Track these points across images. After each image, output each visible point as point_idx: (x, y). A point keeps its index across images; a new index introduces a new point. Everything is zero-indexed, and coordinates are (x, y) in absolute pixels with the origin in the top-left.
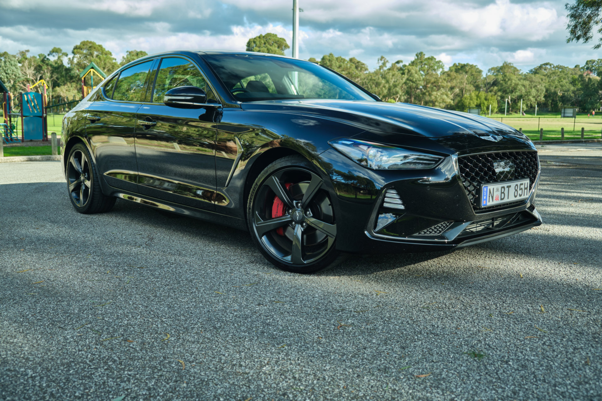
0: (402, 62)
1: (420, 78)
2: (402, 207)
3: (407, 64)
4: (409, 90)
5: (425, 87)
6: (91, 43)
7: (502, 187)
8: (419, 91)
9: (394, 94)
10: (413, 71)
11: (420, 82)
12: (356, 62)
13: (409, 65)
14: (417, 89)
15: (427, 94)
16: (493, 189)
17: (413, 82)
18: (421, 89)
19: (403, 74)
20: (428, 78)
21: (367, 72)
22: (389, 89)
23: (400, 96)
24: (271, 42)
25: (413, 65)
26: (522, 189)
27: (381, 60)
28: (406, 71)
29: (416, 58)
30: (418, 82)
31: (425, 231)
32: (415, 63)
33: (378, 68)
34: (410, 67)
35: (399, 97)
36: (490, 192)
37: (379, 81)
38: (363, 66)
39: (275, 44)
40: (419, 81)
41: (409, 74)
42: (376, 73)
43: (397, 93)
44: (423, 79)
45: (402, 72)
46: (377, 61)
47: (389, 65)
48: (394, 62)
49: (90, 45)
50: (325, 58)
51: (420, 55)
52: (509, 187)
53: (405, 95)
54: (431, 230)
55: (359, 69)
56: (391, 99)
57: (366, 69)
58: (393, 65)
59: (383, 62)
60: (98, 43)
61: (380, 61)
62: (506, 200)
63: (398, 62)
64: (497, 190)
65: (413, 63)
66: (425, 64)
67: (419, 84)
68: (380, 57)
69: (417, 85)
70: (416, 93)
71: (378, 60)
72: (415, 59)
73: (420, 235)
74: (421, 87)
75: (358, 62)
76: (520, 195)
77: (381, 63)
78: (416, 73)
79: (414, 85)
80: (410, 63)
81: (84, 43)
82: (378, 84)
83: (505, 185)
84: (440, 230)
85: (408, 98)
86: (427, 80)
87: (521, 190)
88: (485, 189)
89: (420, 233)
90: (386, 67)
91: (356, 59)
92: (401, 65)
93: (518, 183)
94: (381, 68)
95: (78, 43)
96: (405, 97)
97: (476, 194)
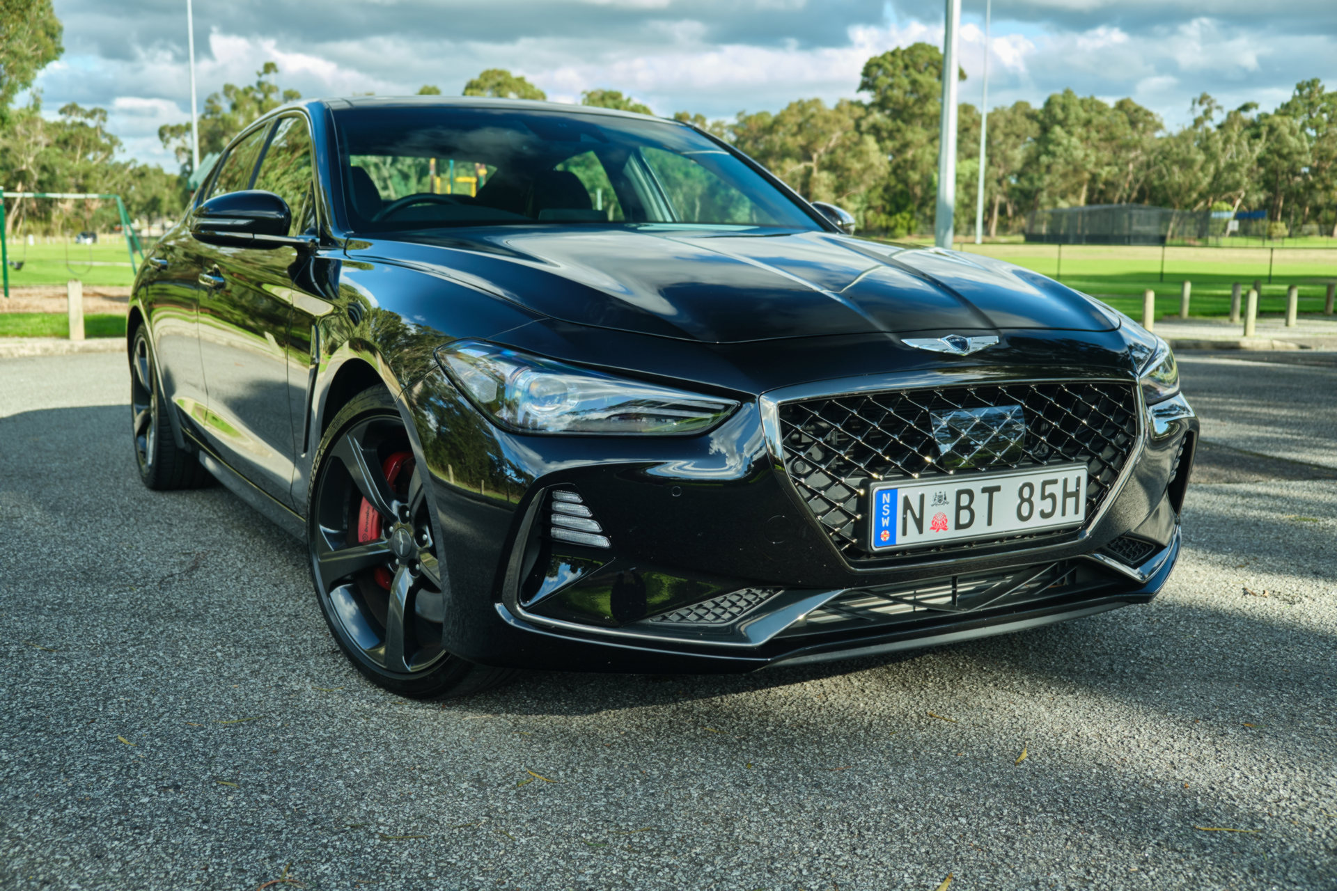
0: (1256, 106)
1: (1303, 147)
2: (603, 542)
3: (1271, 112)
4: (1271, 177)
5: (1315, 171)
6: (501, 73)
7: (959, 493)
8: (1298, 179)
9: (1228, 189)
10: (1285, 130)
11: (1303, 158)
12: (1133, 108)
13: (1277, 112)
14: (1295, 174)
15: (1319, 186)
16: (922, 497)
17: (1281, 156)
18: (1305, 176)
19: (1257, 136)
20: (1325, 145)
21: (1158, 134)
22: (1217, 175)
23: (1247, 192)
24: (922, 63)
25: (1285, 114)
26: (1052, 496)
27: (1201, 103)
28: (1264, 130)
29: (1297, 93)
30: (1296, 157)
31: (683, 611)
32: (1292, 107)
33: (1192, 123)
34: (1278, 119)
35: (1243, 195)
36: (907, 505)
37: (1192, 155)
38: (1150, 118)
39: (931, 69)
40: (1300, 153)
41: (1272, 138)
42: (1183, 137)
43: (1238, 185)
44: (1311, 149)
45: (1253, 131)
46: (1189, 105)
47: (1218, 117)
48: (1234, 107)
49: (500, 79)
50: (1053, 101)
51: (1308, 88)
52: (990, 491)
53: (1261, 189)
54: (701, 612)
55: (1141, 126)
56: (1221, 201)
57: (1159, 127)
58: (1232, 118)
59: (1205, 107)
60: (516, 73)
61: (1197, 105)
62: (980, 529)
63: (1245, 108)
64: (941, 499)
65: (1286, 110)
66: (1323, 111)
67: (1300, 161)
68: (1198, 96)
69: (1294, 165)
70: (1289, 186)
71: (1194, 103)
72: (1294, 97)
73: (665, 623)
74: (1306, 170)
75: (1137, 110)
76: (1044, 515)
77: (1199, 111)
78: (1292, 132)
79: (1285, 164)
80: (1279, 106)
81: (486, 75)
82: (1186, 164)
83: (976, 484)
84: (735, 610)
85: (1267, 200)
86: (1321, 150)
87: (1049, 501)
88: (886, 498)
89: (665, 618)
90: (1212, 120)
91: (1132, 103)
92: (1252, 115)
93: (1037, 477)
94: (1197, 122)
95: (475, 77)
96: (1262, 196)
97: (859, 510)
